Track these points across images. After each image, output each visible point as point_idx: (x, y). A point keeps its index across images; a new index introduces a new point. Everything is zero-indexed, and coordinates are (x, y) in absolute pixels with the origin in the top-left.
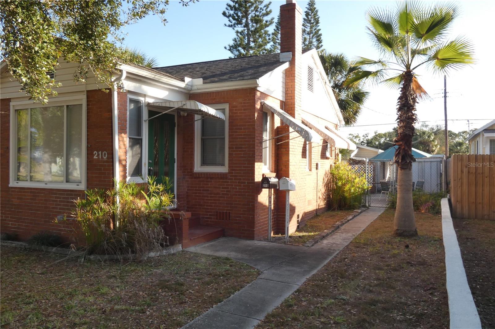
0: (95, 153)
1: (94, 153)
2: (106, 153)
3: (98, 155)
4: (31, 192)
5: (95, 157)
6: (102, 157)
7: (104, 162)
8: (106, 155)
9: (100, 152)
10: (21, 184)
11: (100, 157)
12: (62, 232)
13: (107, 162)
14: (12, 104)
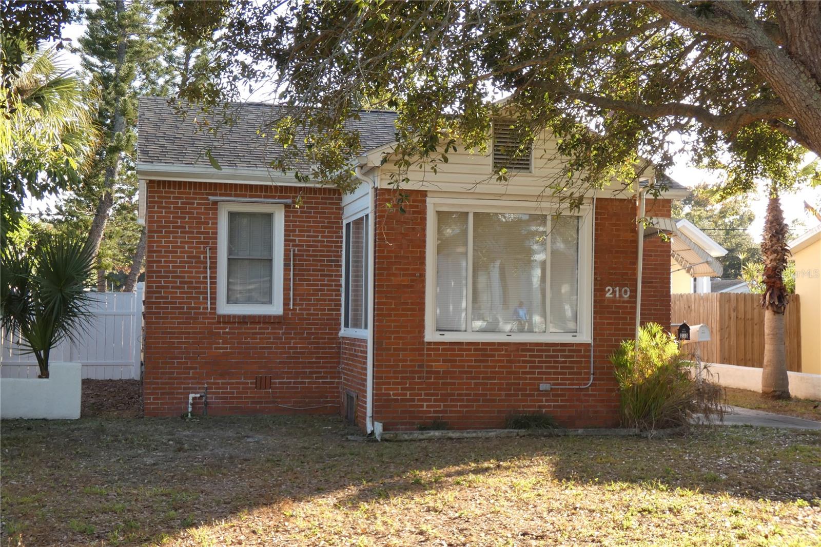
0: (609, 290)
1: (607, 289)
2: (628, 290)
3: (614, 292)
4: (476, 350)
5: (608, 295)
6: (620, 296)
7: (624, 302)
8: (629, 293)
9: (618, 288)
10: (450, 337)
11: (617, 295)
12: (544, 410)
13: (628, 302)
14: (429, 201)
